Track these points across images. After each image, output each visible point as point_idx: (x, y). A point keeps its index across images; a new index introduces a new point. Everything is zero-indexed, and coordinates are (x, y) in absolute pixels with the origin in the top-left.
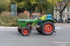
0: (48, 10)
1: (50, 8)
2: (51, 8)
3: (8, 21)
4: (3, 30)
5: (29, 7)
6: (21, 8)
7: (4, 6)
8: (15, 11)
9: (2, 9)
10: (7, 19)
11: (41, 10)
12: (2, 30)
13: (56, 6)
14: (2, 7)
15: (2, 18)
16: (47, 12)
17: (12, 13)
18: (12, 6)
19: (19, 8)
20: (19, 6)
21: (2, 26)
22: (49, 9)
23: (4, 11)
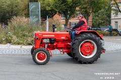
0: (100, 11)
1: (104, 8)
2: (107, 8)
3: (24, 36)
4: (16, 53)
5: (64, 7)
6: (48, 8)
7: (16, 6)
8: (37, 16)
9: (12, 12)
10: (23, 30)
11: (86, 11)
12: (13, 53)
13: (116, 4)
14: (12, 8)
15: (14, 29)
16: (98, 16)
17: (33, 19)
18: (32, 6)
19: (45, 10)
20: (44, 5)
21: (15, 44)
22: (102, 10)
23: (16, 16)
